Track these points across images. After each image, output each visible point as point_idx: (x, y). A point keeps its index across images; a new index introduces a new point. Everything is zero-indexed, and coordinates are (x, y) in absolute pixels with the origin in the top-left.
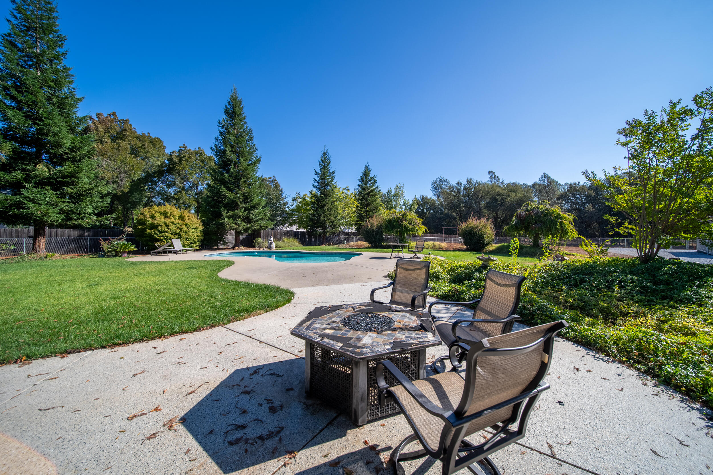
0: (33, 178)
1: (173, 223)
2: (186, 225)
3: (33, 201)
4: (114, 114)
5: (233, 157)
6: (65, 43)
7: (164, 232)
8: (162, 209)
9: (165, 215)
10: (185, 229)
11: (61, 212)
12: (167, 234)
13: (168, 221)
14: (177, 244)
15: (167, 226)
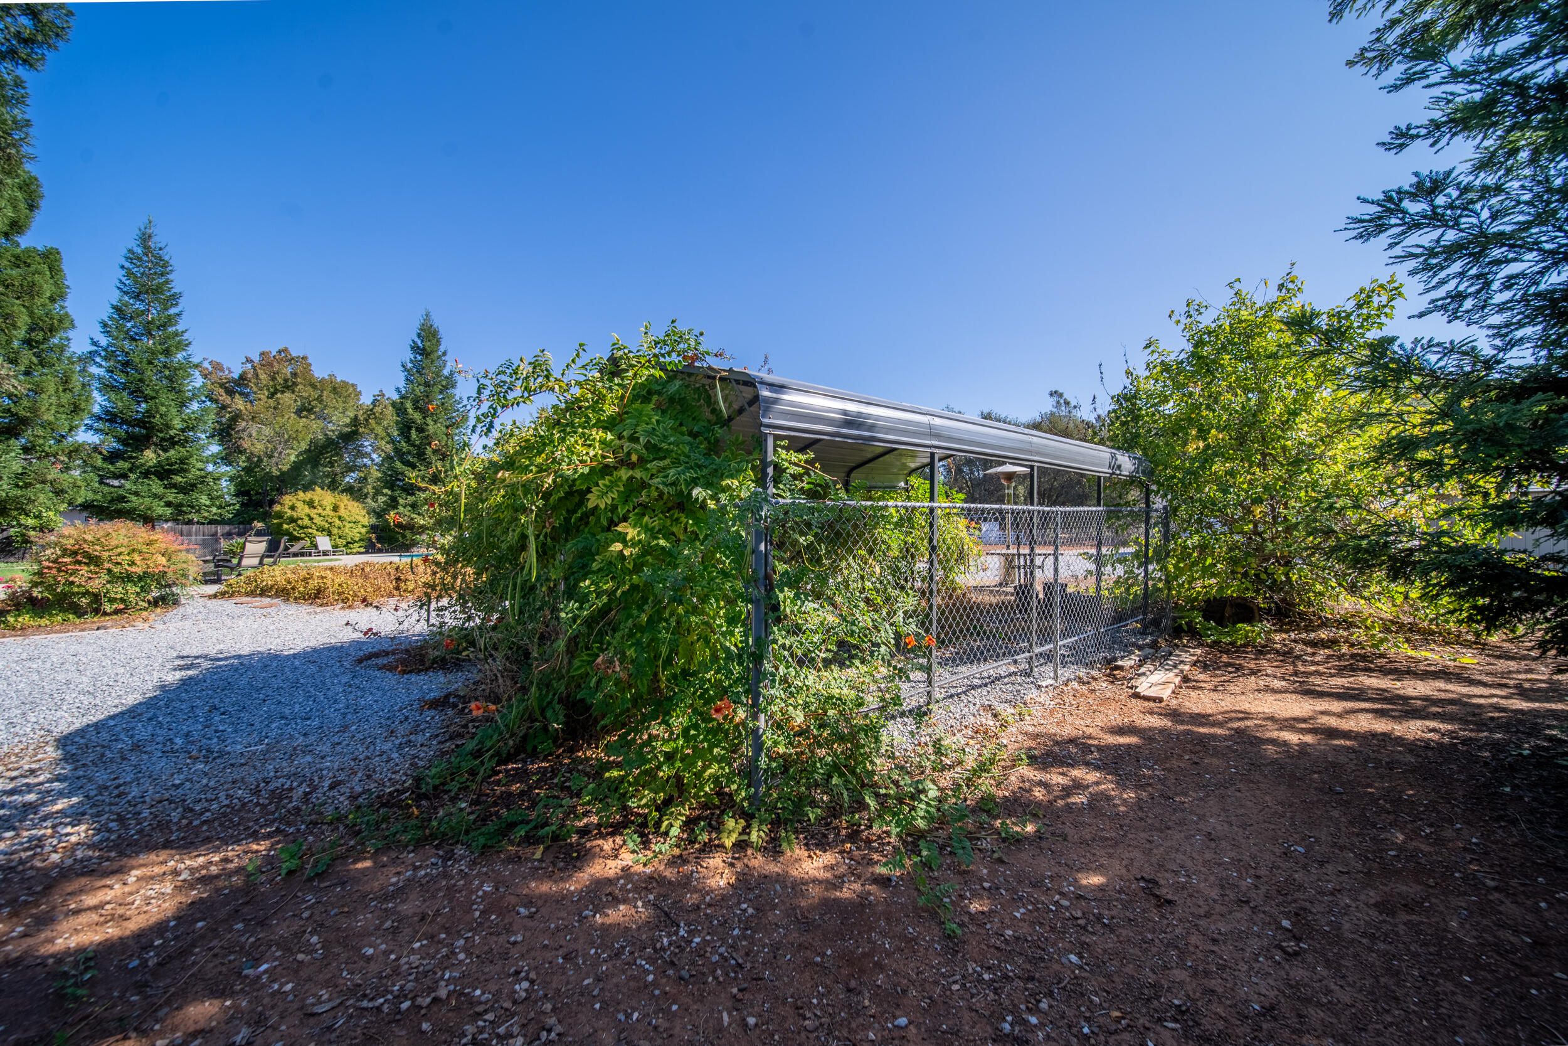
0: (138, 468)
1: (320, 515)
2: (340, 518)
3: (136, 494)
4: (285, 350)
5: (417, 416)
6: (181, 300)
7: (307, 527)
8: (309, 495)
9: (311, 504)
10: (337, 522)
11: (169, 504)
12: (310, 531)
13: (312, 513)
14: (324, 543)
15: (311, 519)
